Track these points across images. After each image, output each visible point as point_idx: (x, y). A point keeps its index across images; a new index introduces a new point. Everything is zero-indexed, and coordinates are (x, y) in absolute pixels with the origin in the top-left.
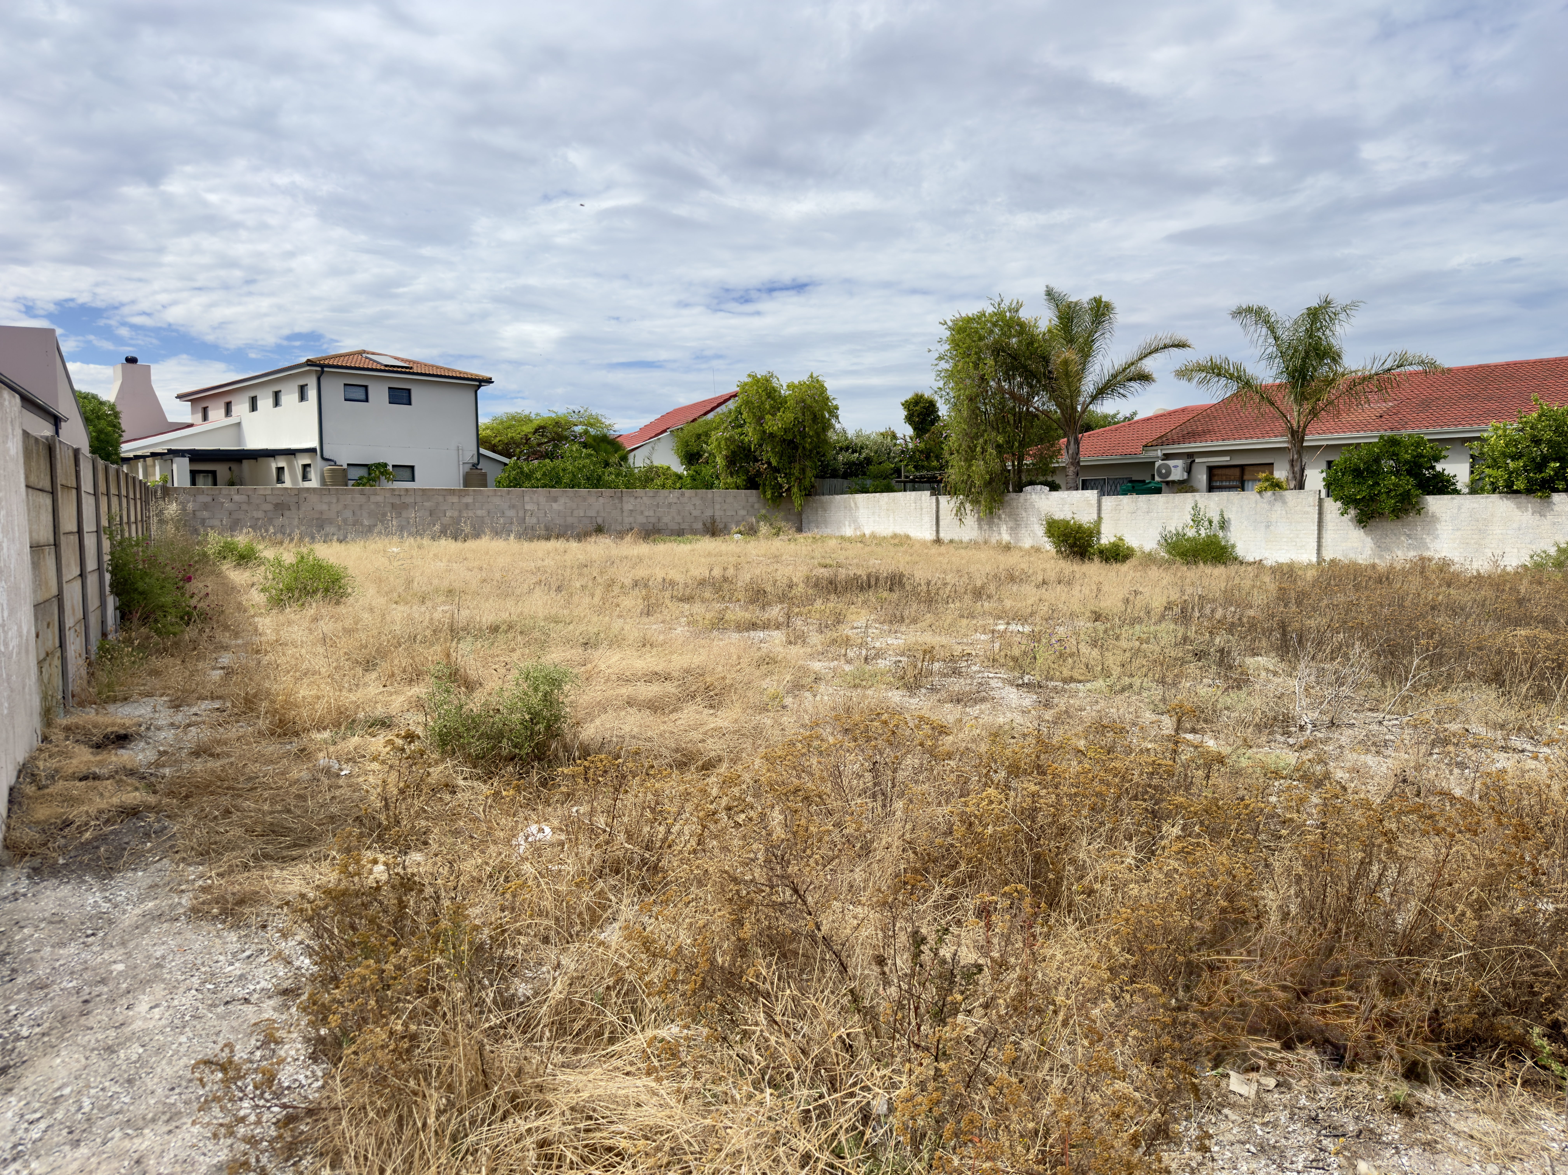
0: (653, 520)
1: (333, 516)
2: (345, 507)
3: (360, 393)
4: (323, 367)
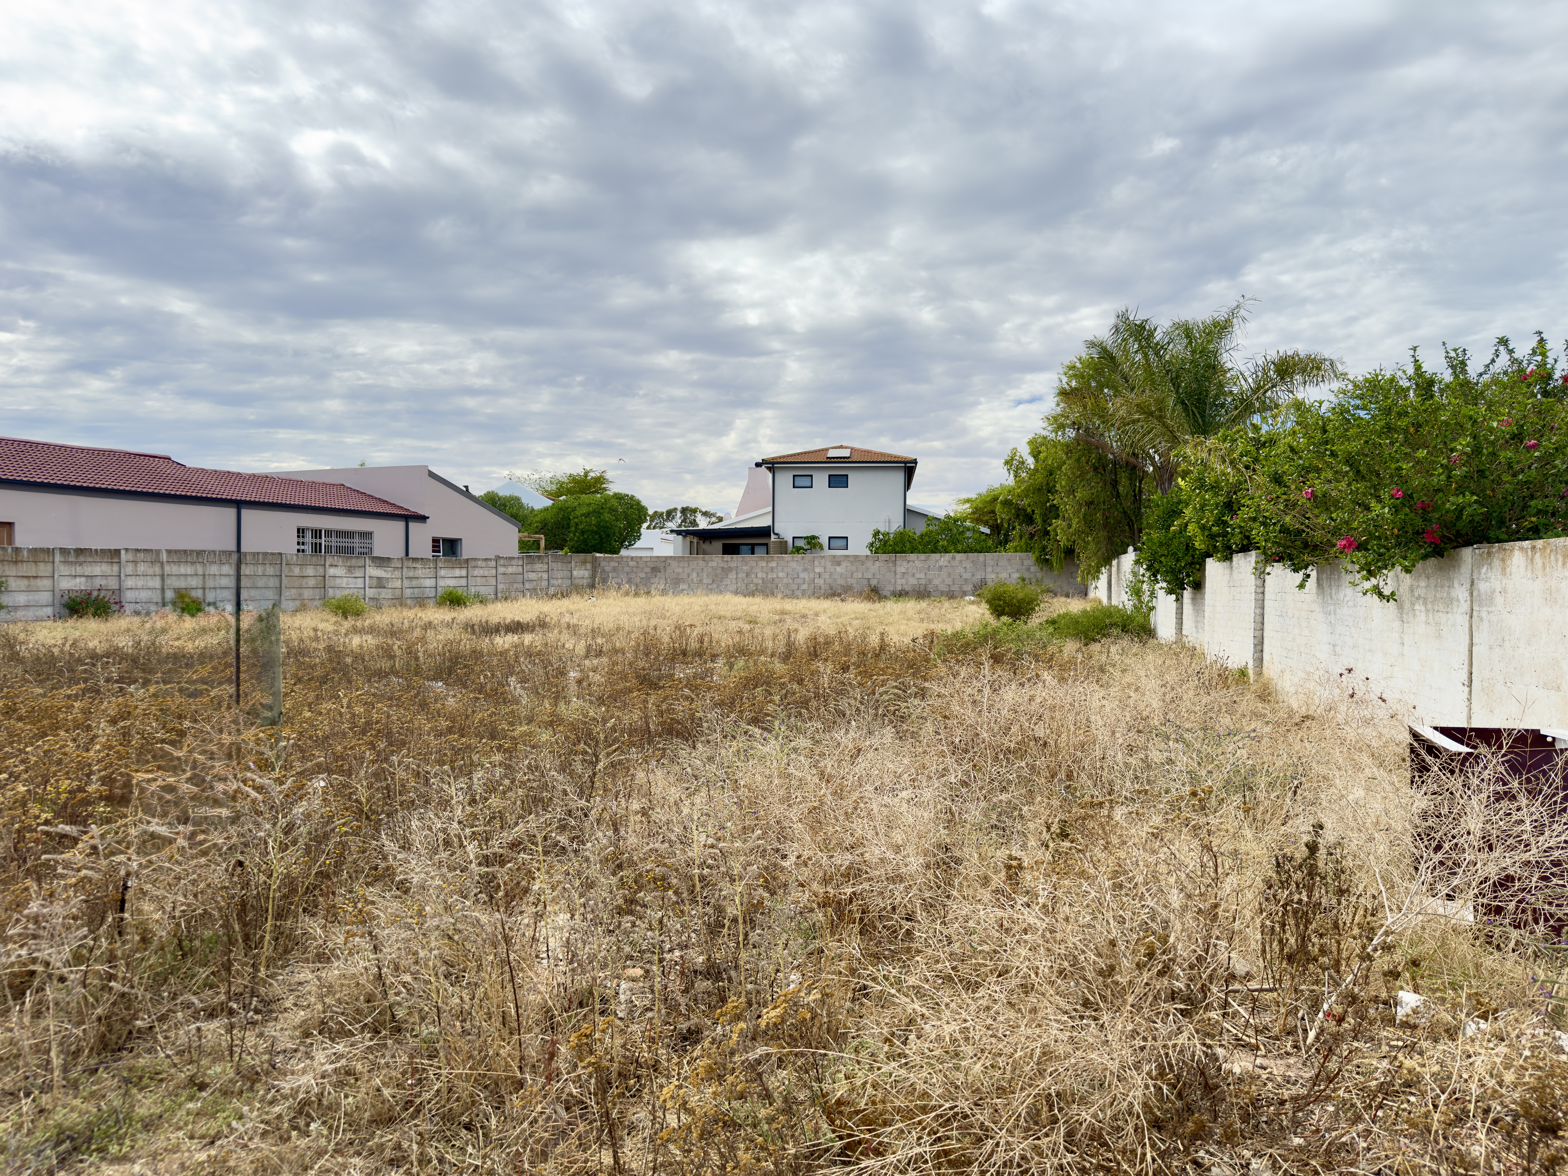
0: (923, 582)
1: (685, 576)
2: (693, 570)
3: (806, 481)
4: (773, 463)
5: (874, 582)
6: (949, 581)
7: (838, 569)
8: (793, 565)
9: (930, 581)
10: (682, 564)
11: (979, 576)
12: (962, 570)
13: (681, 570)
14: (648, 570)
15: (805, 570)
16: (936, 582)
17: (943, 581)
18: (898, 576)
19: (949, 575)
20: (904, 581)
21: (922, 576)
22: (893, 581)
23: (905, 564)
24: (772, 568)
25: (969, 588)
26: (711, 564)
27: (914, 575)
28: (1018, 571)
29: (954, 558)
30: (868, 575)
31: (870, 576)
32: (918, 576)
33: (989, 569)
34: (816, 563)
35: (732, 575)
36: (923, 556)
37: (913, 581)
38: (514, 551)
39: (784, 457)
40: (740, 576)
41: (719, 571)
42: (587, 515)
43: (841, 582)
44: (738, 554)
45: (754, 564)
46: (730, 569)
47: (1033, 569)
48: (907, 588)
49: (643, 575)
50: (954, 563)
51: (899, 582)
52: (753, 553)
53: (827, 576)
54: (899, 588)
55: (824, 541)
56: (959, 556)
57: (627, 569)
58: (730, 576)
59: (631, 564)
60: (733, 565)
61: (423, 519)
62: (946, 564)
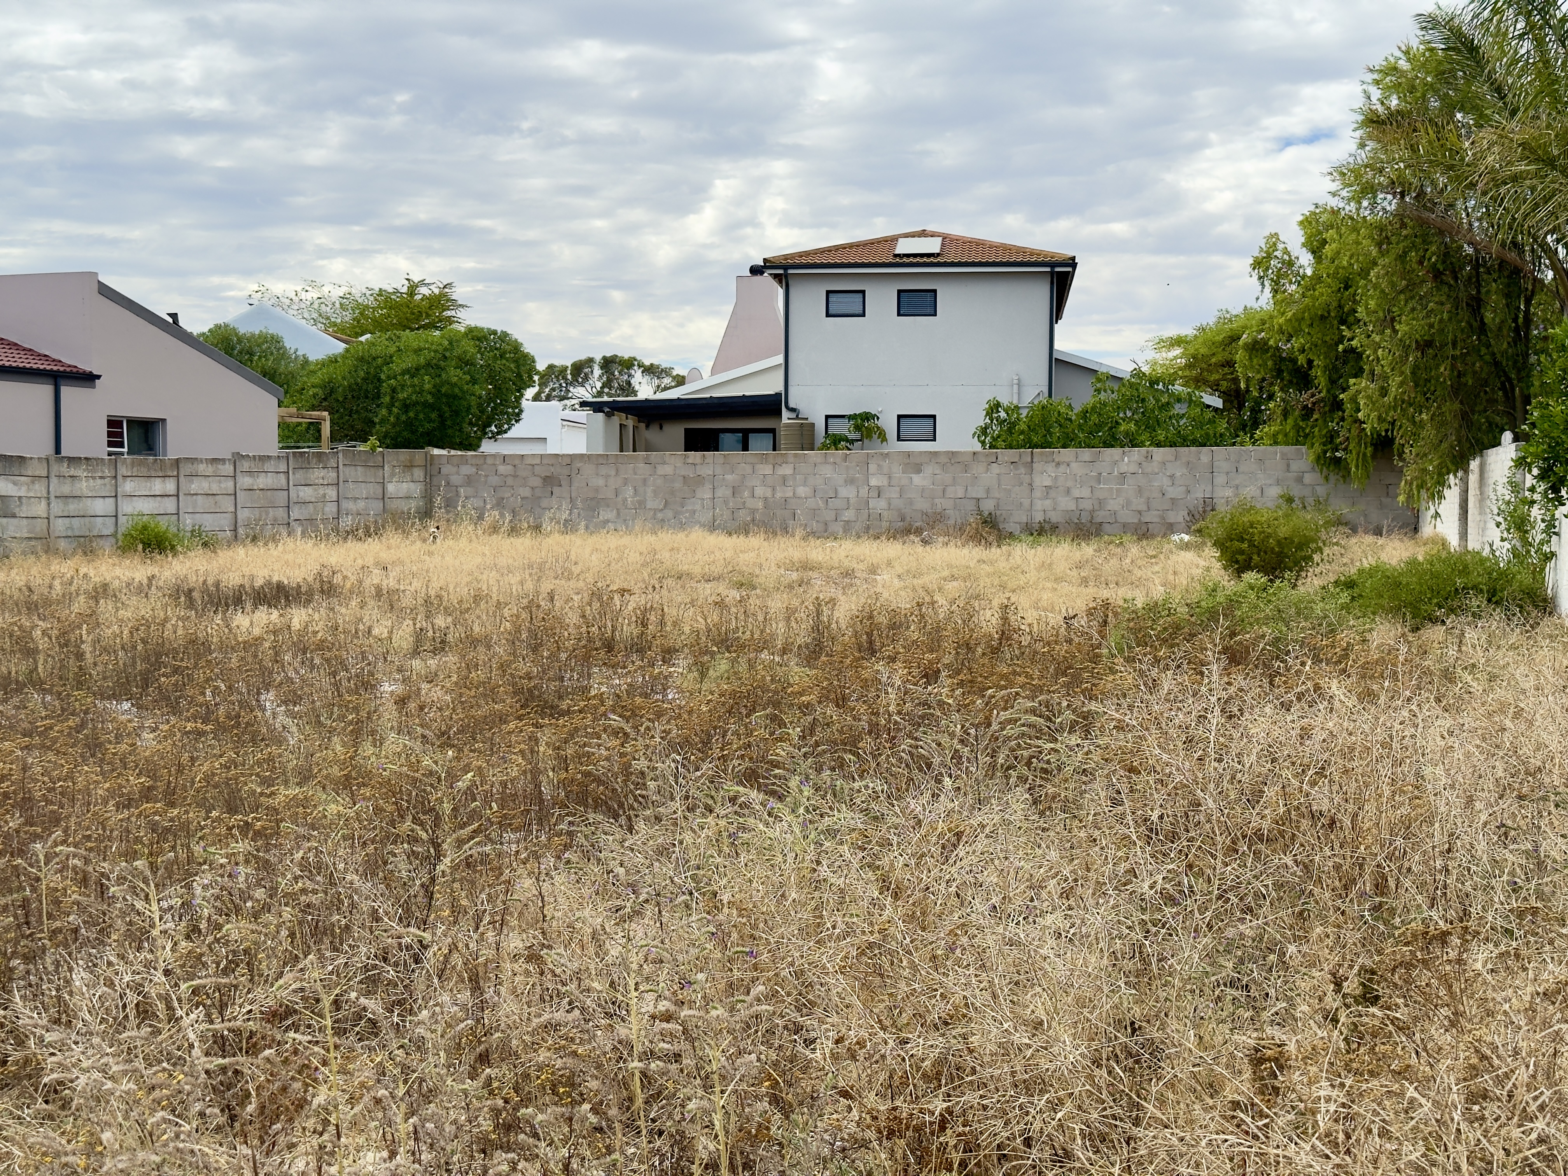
0: (1087, 505)
1: (610, 495)
2: (626, 482)
3: (852, 303)
4: (786, 268)
5: (988, 506)
6: (1139, 503)
7: (917, 479)
8: (827, 471)
9: (1101, 502)
10: (603, 470)
11: (1200, 493)
12: (1166, 481)
13: (601, 482)
14: (536, 482)
15: (850, 481)
16: (1113, 505)
17: (1128, 503)
18: (1037, 494)
19: (1140, 490)
20: (1048, 503)
21: (1085, 492)
22: (1026, 502)
23: (1050, 468)
24: (784, 479)
25: (1179, 516)
26: (662, 470)
27: (1068, 491)
28: (1278, 483)
29: (1149, 457)
30: (978, 492)
31: (981, 494)
32: (1076, 493)
33: (1220, 479)
34: (873, 467)
35: (705, 493)
36: (1086, 454)
37: (1066, 504)
38: (271, 444)
39: (807, 254)
40: (719, 493)
41: (678, 485)
42: (414, 372)
43: (922, 505)
44: (717, 449)
45: (748, 469)
46: (700, 480)
47: (1308, 478)
48: (1055, 517)
49: (526, 492)
50: (1149, 467)
51: (1039, 505)
52: (745, 448)
53: (894, 493)
54: (1039, 517)
55: (889, 424)
56: (1160, 453)
57: (494, 480)
58: (699, 494)
59: (502, 469)
60: (706, 471)
61: (88, 379)
62: (1133, 468)
